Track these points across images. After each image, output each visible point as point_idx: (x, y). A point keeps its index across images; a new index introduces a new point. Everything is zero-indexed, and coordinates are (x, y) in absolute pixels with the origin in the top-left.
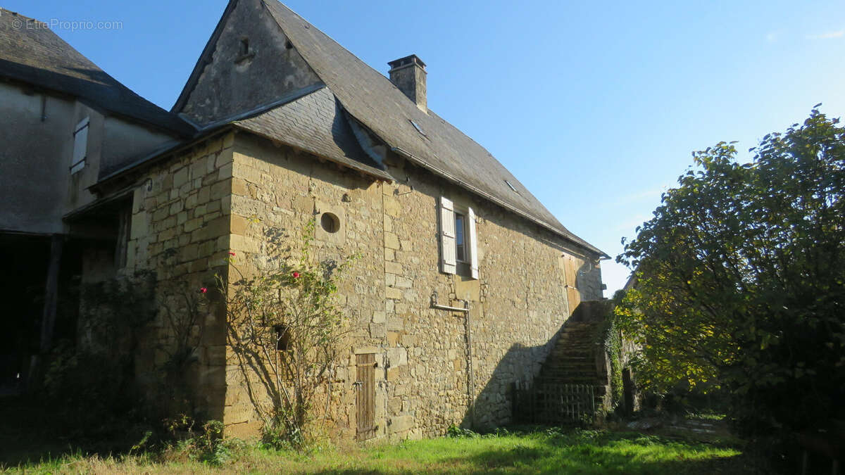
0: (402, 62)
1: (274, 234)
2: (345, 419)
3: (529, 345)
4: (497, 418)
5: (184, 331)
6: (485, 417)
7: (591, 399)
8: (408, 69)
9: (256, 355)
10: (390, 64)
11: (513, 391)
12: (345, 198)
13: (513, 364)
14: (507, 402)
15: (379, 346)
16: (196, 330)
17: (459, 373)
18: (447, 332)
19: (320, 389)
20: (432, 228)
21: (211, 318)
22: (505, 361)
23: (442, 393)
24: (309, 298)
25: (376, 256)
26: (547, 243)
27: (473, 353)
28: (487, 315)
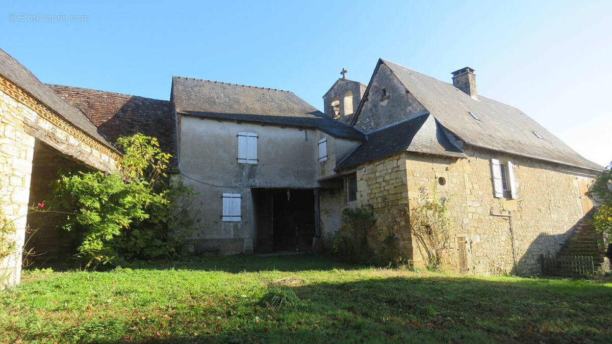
0: (460, 72)
1: (422, 189)
2: (455, 264)
3: (552, 234)
4: (532, 272)
5: (390, 228)
6: (524, 271)
7: (591, 264)
8: (464, 76)
9: (421, 237)
10: (452, 73)
11: (541, 259)
12: (447, 169)
13: (541, 244)
14: (538, 265)
15: (467, 234)
16: (396, 227)
17: (508, 248)
18: (500, 227)
19: (444, 251)
20: (488, 175)
21: (403, 223)
22: (536, 242)
23: (499, 257)
24: (437, 214)
25: (462, 193)
26: (563, 172)
27: (515, 238)
28: (523, 218)
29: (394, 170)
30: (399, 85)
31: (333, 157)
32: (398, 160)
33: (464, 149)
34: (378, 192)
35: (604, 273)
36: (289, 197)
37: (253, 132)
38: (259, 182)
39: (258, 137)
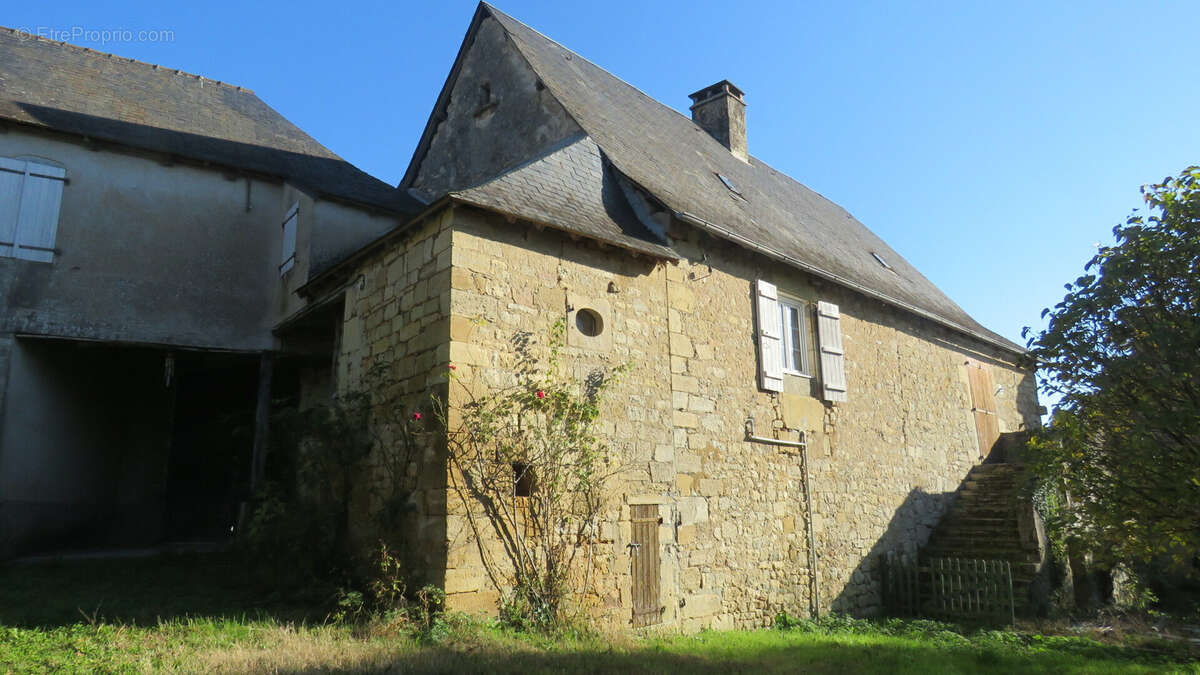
0: (709, 93)
4: (857, 606)
5: (400, 471)
7: (1007, 583)
8: (717, 101)
9: (491, 501)
10: (691, 96)
12: (610, 288)
13: (881, 526)
14: (874, 583)
15: (665, 494)
16: (413, 468)
17: (792, 537)
18: (771, 477)
19: (578, 553)
20: (744, 325)
21: (430, 452)
23: (764, 565)
24: (560, 425)
25: (658, 368)
26: (936, 343)
27: (813, 508)
28: (837, 452)
30: (523, 70)
31: (305, 257)
32: (435, 236)
33: (674, 240)
34: (385, 350)
37: (49, 161)
38: (51, 320)
39: (66, 181)
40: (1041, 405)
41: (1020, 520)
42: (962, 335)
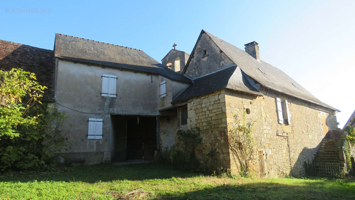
0: (250, 44)
1: (235, 116)
2: (257, 170)
3: (310, 148)
5: (213, 145)
6: (296, 173)
7: (339, 169)
8: (252, 47)
9: (235, 151)
10: (245, 45)
11: (305, 164)
12: (251, 103)
13: (304, 155)
14: (304, 168)
15: (264, 148)
16: (217, 144)
17: (287, 158)
18: (282, 144)
19: (250, 161)
20: (275, 109)
21: (222, 141)
22: (302, 154)
23: (282, 164)
24: (245, 134)
25: (260, 120)
26: (313, 109)
27: (291, 151)
28: (294, 137)
29: (216, 103)
30: (215, 47)
31: (170, 94)
32: (219, 95)
33: (260, 90)
34: (204, 118)
35: (344, 174)
36: (138, 121)
37: (114, 74)
38: (117, 111)
39: (117, 78)
40: (338, 122)
41: (339, 153)
42: (318, 105)
